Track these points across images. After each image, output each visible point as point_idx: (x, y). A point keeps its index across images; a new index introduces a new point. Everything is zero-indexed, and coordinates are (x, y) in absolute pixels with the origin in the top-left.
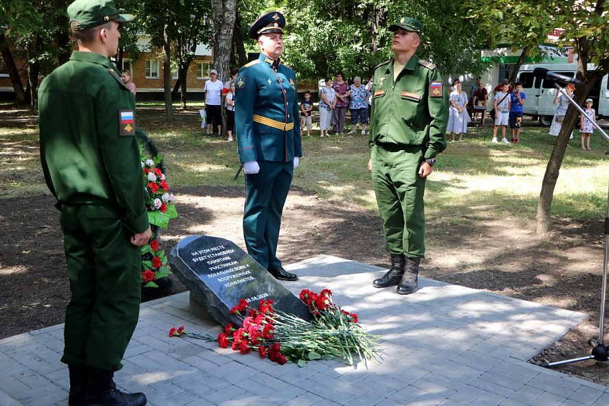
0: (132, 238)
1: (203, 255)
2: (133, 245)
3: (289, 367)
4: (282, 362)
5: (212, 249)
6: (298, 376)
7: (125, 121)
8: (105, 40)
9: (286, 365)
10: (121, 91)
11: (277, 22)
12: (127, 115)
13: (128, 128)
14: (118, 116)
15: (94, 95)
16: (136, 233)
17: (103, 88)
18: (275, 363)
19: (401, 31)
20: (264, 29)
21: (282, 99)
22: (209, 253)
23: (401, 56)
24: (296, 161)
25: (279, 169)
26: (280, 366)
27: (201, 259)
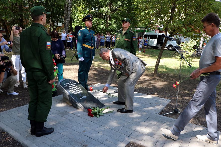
0: (49, 81)
1: (67, 85)
2: (49, 84)
3: (94, 118)
4: (92, 117)
5: (70, 83)
6: (97, 121)
7: (48, 45)
8: (42, 20)
9: (93, 117)
10: (47, 36)
11: (91, 17)
12: (49, 43)
13: (49, 47)
14: (46, 43)
15: (39, 36)
16: (51, 80)
17: (41, 34)
18: (90, 117)
19: (125, 22)
20: (87, 19)
21: (91, 40)
22: (69, 84)
23: (125, 29)
24: (93, 57)
25: (89, 60)
26: (92, 118)
27: (67, 86)
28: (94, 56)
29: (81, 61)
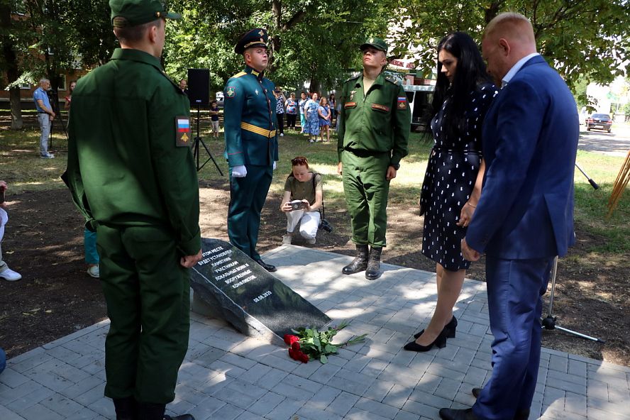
0: (182, 260)
1: (206, 257)
2: (183, 268)
3: (312, 366)
4: (305, 361)
5: (213, 251)
6: (326, 374)
7: (181, 129)
8: (154, 39)
9: (309, 363)
11: (262, 37)
12: (183, 123)
13: (185, 138)
14: (175, 123)
15: (148, 98)
17: (158, 89)
18: (299, 362)
21: (267, 108)
22: (211, 255)
23: (372, 72)
24: (275, 165)
26: (303, 364)
27: (206, 261)
28: (276, 159)
29: (238, 179)
